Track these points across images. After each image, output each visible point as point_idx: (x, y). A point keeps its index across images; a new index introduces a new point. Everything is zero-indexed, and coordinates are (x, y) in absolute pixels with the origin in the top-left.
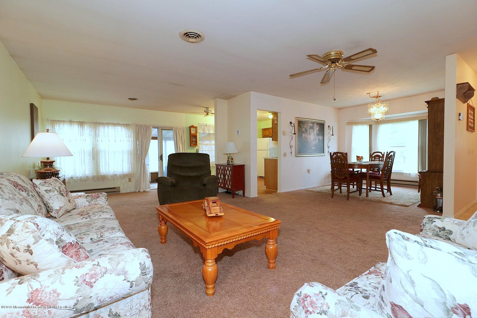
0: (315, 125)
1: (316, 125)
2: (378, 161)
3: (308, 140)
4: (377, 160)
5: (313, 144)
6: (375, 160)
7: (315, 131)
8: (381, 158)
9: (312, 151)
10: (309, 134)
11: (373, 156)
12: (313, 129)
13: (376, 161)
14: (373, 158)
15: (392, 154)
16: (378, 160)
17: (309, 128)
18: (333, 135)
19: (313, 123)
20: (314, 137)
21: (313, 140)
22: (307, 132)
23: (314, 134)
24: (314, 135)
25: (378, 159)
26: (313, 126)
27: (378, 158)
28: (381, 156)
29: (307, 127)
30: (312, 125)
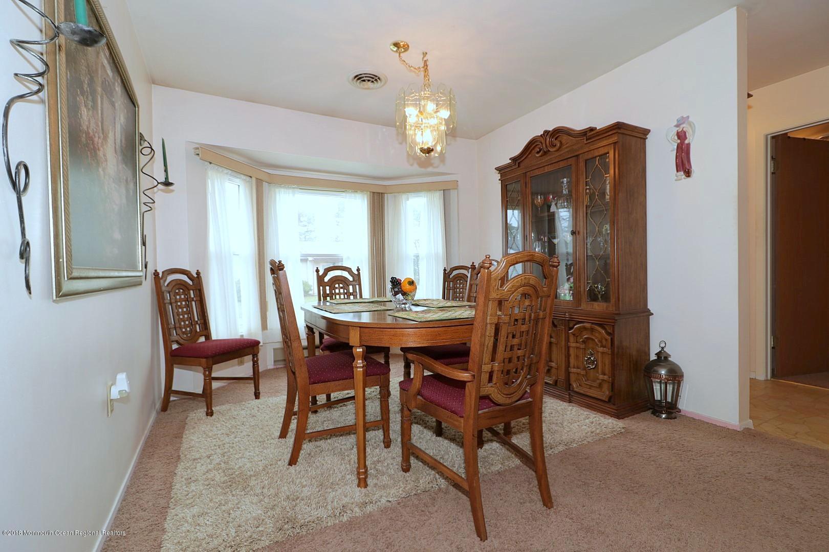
2: (342, 297)
4: (339, 294)
6: (336, 294)
8: (351, 287)
11: (326, 279)
13: (338, 297)
14: (328, 288)
16: (344, 294)
25: (342, 291)
27: (341, 285)
28: (351, 279)
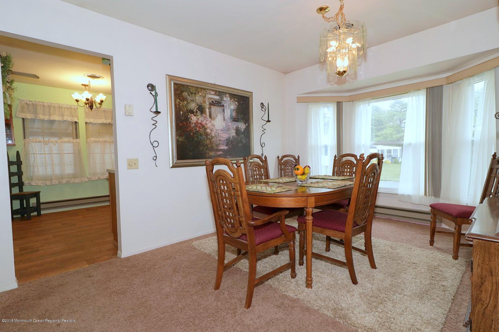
0: (227, 99)
1: (229, 99)
3: (208, 131)
5: (223, 139)
7: (228, 113)
8: (354, 168)
9: (221, 153)
10: (210, 116)
12: (221, 106)
15: (375, 161)
17: (210, 104)
18: (269, 121)
19: (220, 93)
20: (224, 124)
21: (221, 130)
22: (206, 113)
23: (224, 117)
24: (224, 120)
26: (222, 99)
27: (349, 167)
29: (205, 102)
30: (217, 97)
